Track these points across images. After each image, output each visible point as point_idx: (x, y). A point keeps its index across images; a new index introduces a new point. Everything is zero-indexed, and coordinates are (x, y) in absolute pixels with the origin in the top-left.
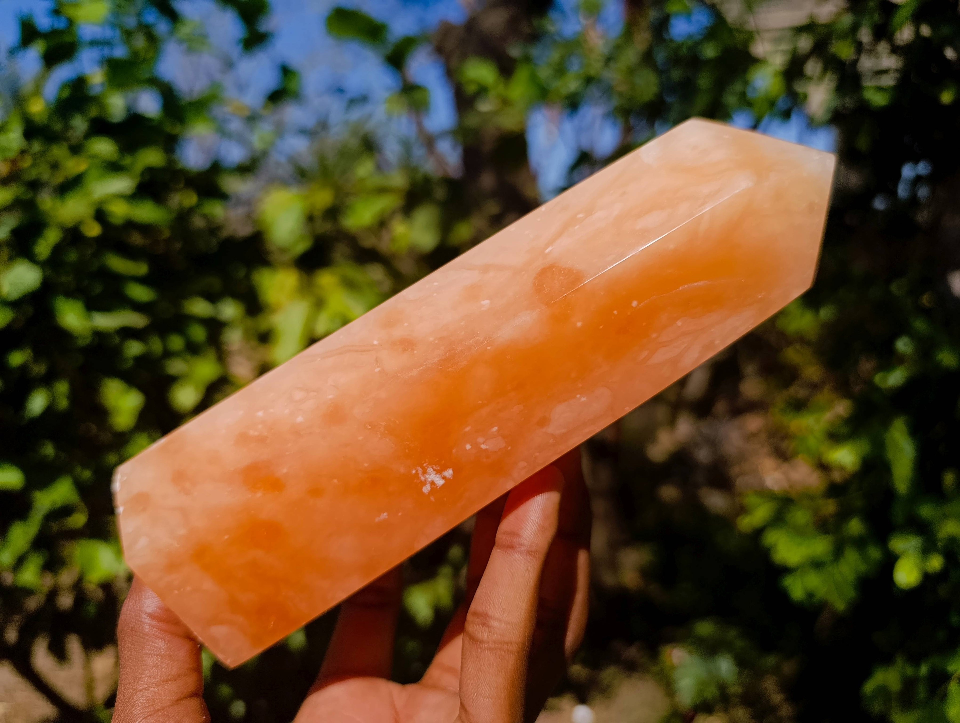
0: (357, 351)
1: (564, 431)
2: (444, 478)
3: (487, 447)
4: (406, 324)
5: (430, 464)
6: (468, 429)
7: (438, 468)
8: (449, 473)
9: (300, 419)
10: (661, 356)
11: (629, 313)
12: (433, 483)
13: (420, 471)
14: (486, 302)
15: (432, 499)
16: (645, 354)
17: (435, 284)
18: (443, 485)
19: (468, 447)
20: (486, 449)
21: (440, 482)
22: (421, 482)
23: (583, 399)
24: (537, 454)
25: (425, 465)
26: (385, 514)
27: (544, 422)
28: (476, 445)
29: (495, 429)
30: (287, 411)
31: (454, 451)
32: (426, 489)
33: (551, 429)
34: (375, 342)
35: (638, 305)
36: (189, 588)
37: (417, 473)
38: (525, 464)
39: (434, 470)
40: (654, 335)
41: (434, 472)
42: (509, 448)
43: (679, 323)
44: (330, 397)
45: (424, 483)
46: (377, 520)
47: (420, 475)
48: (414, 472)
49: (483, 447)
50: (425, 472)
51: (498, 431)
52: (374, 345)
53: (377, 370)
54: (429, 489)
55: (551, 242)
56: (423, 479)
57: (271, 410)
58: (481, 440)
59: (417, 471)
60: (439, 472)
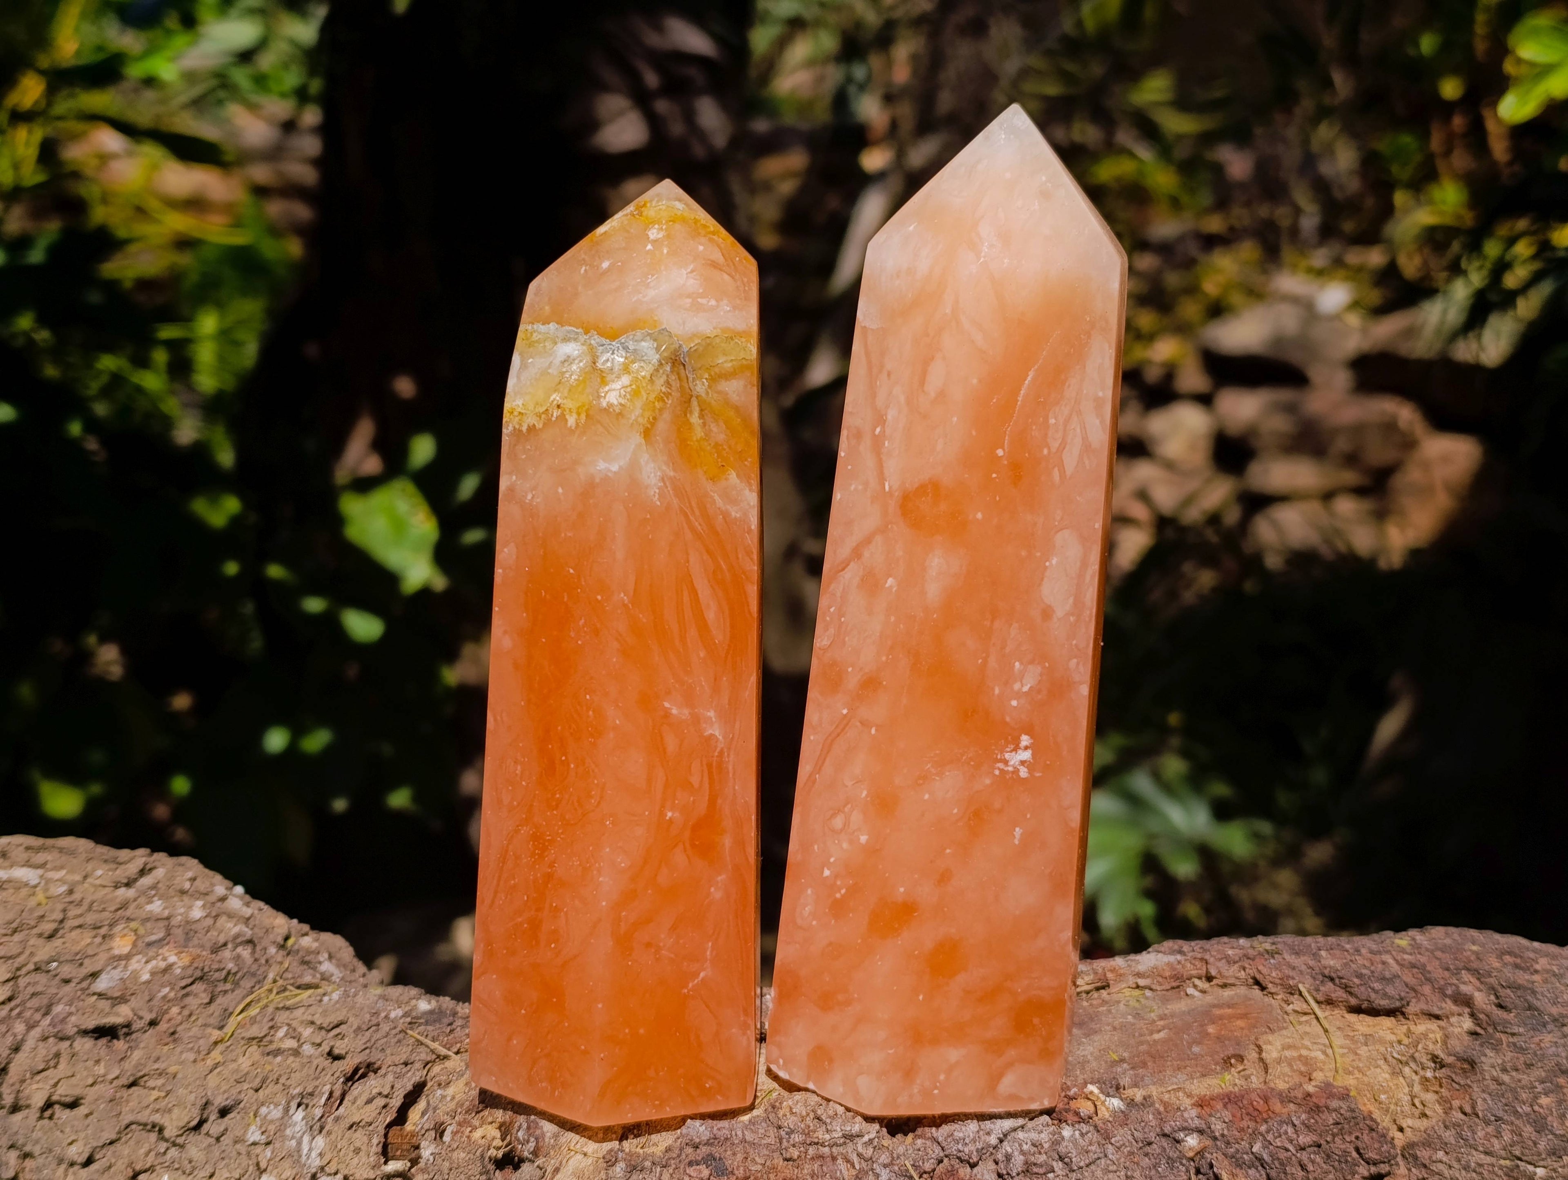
0: (838, 735)
1: (1071, 600)
2: (1026, 748)
3: (1029, 686)
4: (850, 669)
5: (1002, 752)
6: (997, 691)
7: (1012, 747)
8: (1025, 740)
9: (863, 839)
10: (1070, 460)
11: (1006, 462)
12: (1023, 763)
13: (1001, 765)
14: (890, 581)
15: (1038, 775)
16: (1056, 474)
17: (832, 610)
18: (1033, 755)
19: (1014, 703)
20: (1031, 687)
21: (1026, 755)
22: (1013, 772)
23: (1054, 561)
24: (1074, 642)
25: (999, 757)
26: (1017, 829)
27: (1047, 613)
28: (1018, 695)
29: (1017, 664)
30: (845, 845)
31: (1008, 719)
32: (1023, 772)
33: (1059, 613)
34: (845, 711)
35: (1004, 450)
36: (942, 1077)
37: (1001, 770)
38: (1075, 660)
39: (1011, 752)
40: (1045, 451)
41: (1014, 753)
42: (1047, 665)
43: (1052, 421)
44: (864, 793)
45: (1016, 771)
46: (1017, 842)
47: (1006, 769)
48: (997, 772)
49: (1026, 689)
50: (1006, 762)
51: (1021, 663)
52: (845, 716)
53: (873, 731)
54: (1026, 770)
55: (882, 479)
56: (1010, 769)
57: (832, 860)
58: (1017, 686)
59: (999, 769)
60: (1015, 750)
